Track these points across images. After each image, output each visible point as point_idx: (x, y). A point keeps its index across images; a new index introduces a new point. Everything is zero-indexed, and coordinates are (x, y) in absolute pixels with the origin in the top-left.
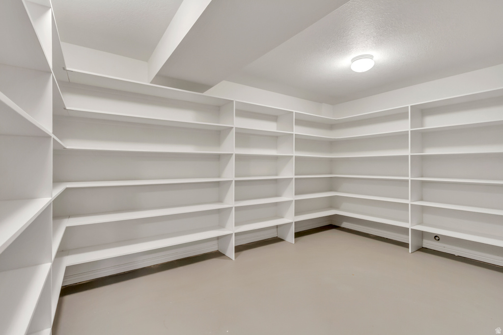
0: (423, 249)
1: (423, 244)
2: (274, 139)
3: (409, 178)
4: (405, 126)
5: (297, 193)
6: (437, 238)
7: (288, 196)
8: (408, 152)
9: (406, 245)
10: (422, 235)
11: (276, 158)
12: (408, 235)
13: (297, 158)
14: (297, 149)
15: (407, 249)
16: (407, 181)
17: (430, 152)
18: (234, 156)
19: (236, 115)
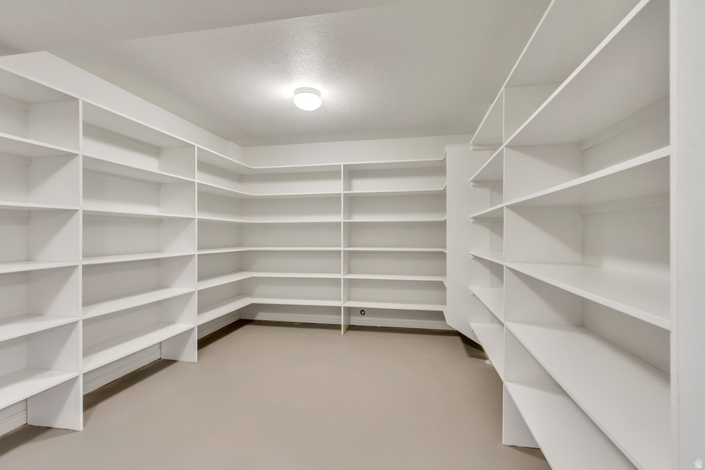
0: (351, 328)
1: (351, 321)
2: (155, 187)
3: (342, 249)
4: (336, 187)
5: (201, 278)
6: (363, 312)
7: (186, 285)
8: (340, 219)
9: (337, 327)
10: (349, 311)
11: (158, 221)
12: (341, 315)
13: (202, 223)
14: (201, 208)
15: (339, 331)
16: (340, 252)
17: (358, 218)
18: (80, 214)
19: (84, 134)
